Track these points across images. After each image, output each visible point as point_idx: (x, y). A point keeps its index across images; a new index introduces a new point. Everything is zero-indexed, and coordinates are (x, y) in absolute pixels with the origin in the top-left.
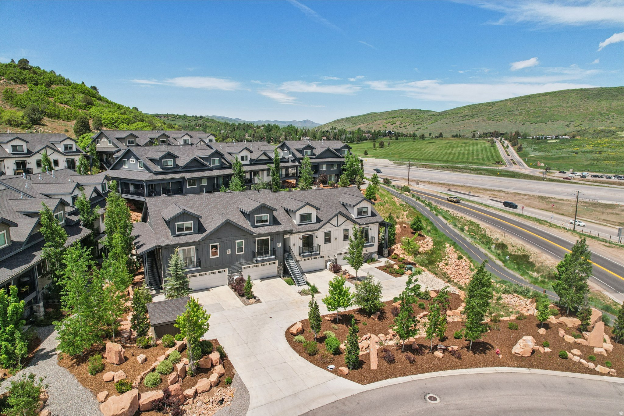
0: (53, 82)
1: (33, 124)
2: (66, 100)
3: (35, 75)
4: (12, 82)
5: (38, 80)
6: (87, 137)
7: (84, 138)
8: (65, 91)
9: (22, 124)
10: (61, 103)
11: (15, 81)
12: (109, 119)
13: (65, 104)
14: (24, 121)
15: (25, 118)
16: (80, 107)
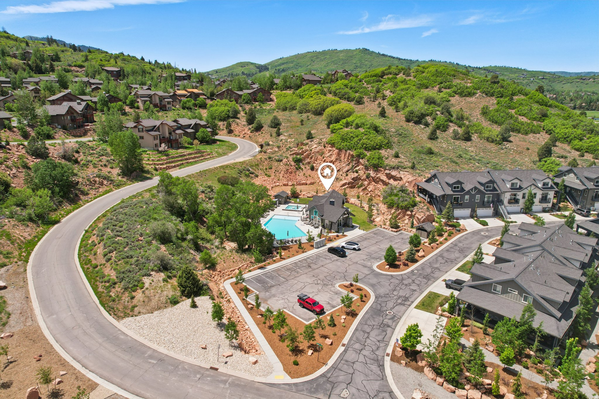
0: (514, 93)
1: (503, 141)
2: (524, 112)
3: (502, 89)
4: (484, 95)
5: (504, 93)
6: (548, 162)
7: (546, 162)
8: (524, 102)
9: (496, 140)
10: (520, 115)
11: (486, 95)
12: (563, 134)
13: (523, 116)
14: (498, 139)
15: (499, 136)
16: (535, 119)
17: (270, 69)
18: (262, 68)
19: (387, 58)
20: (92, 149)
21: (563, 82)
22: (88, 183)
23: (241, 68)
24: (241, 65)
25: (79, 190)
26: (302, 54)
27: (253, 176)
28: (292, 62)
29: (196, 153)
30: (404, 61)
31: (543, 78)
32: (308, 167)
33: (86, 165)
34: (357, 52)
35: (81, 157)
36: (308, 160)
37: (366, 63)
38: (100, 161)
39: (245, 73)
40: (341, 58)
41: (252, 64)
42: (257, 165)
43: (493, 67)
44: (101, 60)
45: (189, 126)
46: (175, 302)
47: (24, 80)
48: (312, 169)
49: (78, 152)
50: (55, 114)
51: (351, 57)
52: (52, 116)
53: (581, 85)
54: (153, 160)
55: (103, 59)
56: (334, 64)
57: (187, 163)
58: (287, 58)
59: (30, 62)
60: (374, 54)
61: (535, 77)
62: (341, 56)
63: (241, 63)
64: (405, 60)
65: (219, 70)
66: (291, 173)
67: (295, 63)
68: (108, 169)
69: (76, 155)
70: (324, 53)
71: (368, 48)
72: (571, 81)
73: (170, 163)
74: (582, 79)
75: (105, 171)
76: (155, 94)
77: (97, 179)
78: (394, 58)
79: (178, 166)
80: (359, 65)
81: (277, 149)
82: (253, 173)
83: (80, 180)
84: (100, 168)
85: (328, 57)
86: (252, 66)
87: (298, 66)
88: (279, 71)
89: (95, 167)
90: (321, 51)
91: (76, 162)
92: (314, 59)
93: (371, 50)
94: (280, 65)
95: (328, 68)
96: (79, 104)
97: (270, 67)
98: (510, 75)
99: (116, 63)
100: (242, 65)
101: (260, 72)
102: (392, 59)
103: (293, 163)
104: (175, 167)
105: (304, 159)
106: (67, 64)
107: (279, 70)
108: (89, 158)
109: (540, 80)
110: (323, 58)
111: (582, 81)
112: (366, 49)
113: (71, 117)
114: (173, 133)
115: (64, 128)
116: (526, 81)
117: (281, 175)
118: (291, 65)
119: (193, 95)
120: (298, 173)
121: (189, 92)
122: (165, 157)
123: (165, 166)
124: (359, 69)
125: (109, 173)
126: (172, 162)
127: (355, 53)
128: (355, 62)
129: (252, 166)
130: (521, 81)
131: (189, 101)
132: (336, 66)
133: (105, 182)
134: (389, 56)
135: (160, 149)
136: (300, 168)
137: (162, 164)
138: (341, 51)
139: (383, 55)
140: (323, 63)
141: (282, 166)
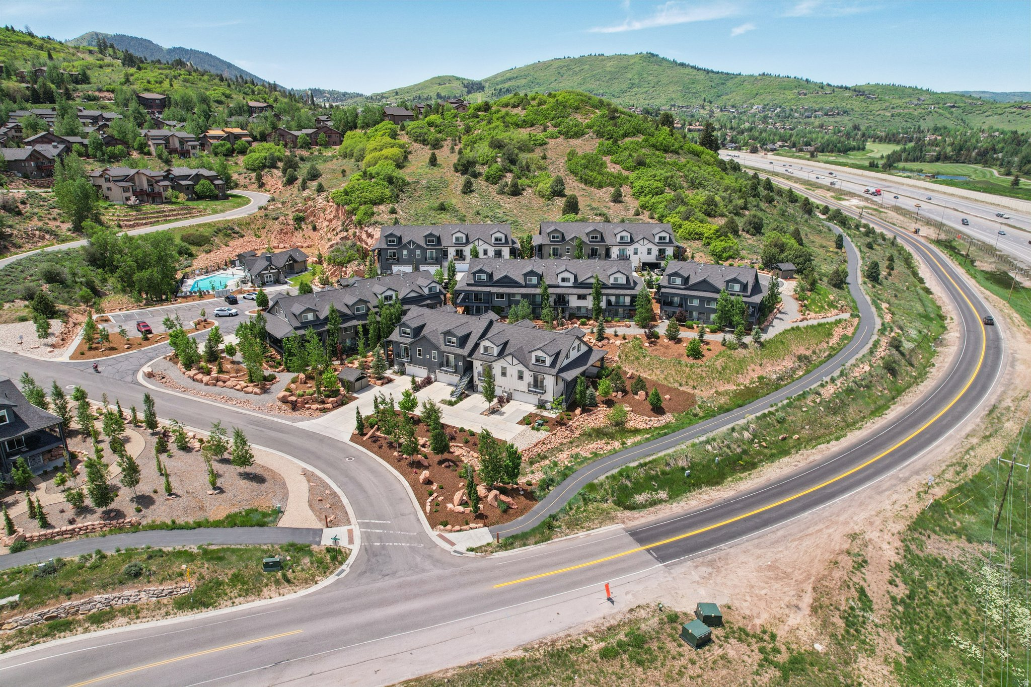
17: (486, 89)
18: (474, 87)
19: (687, 71)
20: (44, 200)
21: (987, 114)
22: (24, 236)
23: (437, 86)
24: (438, 82)
25: (11, 242)
26: (544, 63)
27: (236, 235)
28: (525, 76)
29: (182, 209)
30: (715, 76)
31: (953, 107)
32: (310, 227)
33: (30, 218)
34: (636, 60)
35: (27, 209)
36: (311, 219)
37: (650, 78)
38: (49, 214)
39: (443, 95)
40: (608, 69)
41: (458, 79)
42: (249, 224)
43: (872, 86)
44: (149, 82)
45: (186, 177)
46: (23, 319)
47: (10, 114)
48: (315, 229)
49: (23, 203)
50: (13, 159)
51: (626, 68)
52: (9, 161)
53: (1018, 117)
54: (118, 216)
55: (152, 80)
56: (596, 80)
57: (166, 220)
58: (520, 69)
59: (36, 86)
60: (664, 64)
61: (938, 103)
62: (609, 66)
63: (439, 77)
64: (718, 73)
65: (401, 89)
66: (287, 233)
67: (529, 78)
68: (58, 223)
69: (21, 207)
70: (581, 60)
71: (655, 53)
72: (1000, 111)
73: (140, 219)
74: (1020, 107)
75: (52, 225)
76: (172, 135)
77: (37, 232)
78: (699, 69)
79: (151, 223)
80: (636, 81)
81: (280, 206)
82: (237, 233)
83: (15, 232)
84: (47, 221)
85: (587, 67)
86: (456, 84)
87: (533, 83)
88: (500, 92)
89: (40, 220)
90: (577, 57)
91: (19, 213)
92: (562, 71)
93: (661, 56)
94: (504, 82)
95: (584, 87)
96: (55, 147)
97: (487, 85)
98: (894, 101)
99: (171, 85)
100: (441, 81)
101: (469, 92)
102: (695, 72)
103: (291, 222)
104: (146, 224)
105: (308, 217)
106: (95, 88)
107: (501, 90)
108: (36, 210)
109: (945, 109)
110: (577, 69)
111: (1020, 111)
112: (653, 55)
113: (36, 163)
114: (155, 185)
115: (26, 176)
116: (920, 111)
117: (273, 236)
118: (523, 82)
119: (232, 137)
120: (296, 233)
121: (226, 133)
122: (134, 213)
123: (131, 223)
124: (636, 89)
125: (57, 227)
126: (144, 219)
127: (632, 61)
128: (630, 76)
129: (239, 225)
130: (911, 111)
131: (222, 145)
132: (598, 83)
133: (47, 236)
134: (694, 67)
135: (129, 203)
136: (300, 228)
137: (129, 220)
138: (610, 58)
139: (682, 65)
140: (577, 79)
141: (276, 226)
